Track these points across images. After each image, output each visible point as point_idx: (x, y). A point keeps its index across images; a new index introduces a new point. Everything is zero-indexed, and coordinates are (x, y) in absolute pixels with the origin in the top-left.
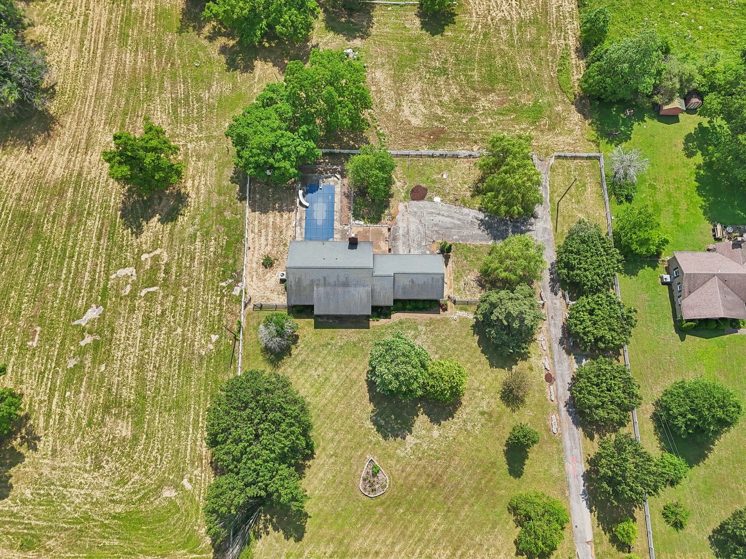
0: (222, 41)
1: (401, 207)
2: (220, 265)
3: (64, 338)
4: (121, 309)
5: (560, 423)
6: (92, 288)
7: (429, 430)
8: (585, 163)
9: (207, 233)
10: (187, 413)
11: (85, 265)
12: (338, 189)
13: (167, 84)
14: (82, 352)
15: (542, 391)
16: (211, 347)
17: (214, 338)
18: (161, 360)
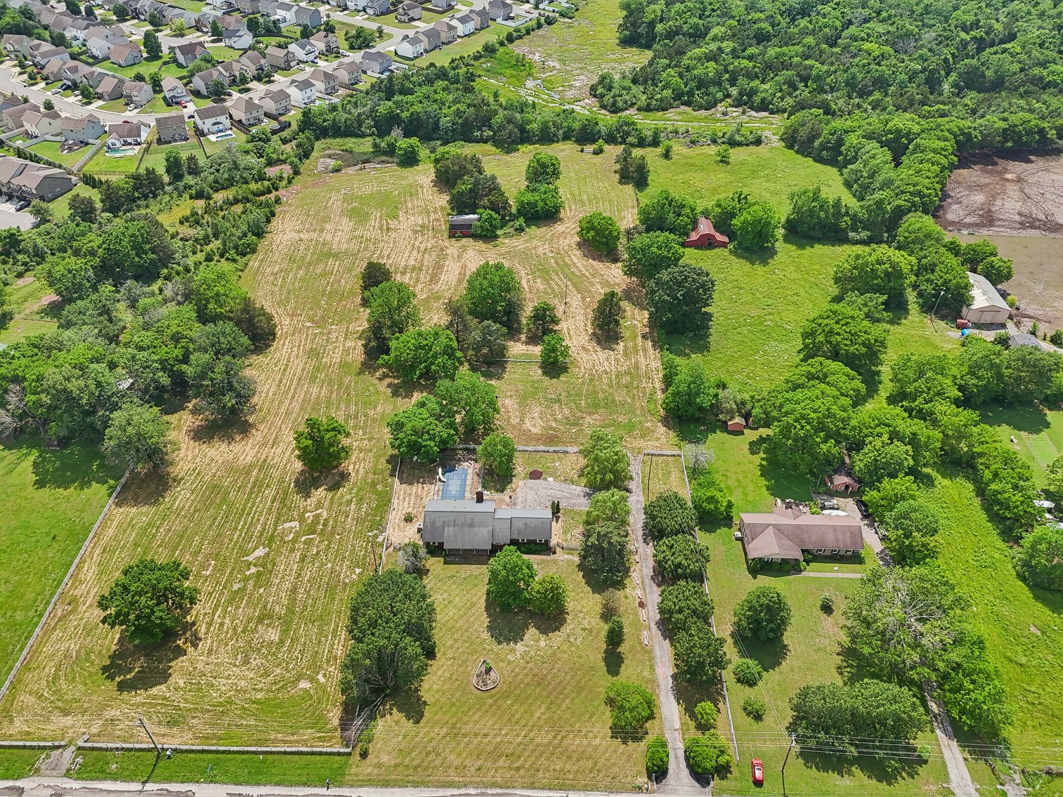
0: (389, 380)
1: (521, 483)
2: (369, 521)
3: (233, 569)
4: (283, 550)
5: (651, 638)
6: (262, 535)
7: (538, 641)
8: (670, 459)
9: (361, 499)
10: (328, 624)
11: (258, 520)
12: (470, 471)
13: (343, 406)
14: (246, 579)
15: (636, 614)
16: (355, 577)
17: (358, 571)
18: (311, 586)
